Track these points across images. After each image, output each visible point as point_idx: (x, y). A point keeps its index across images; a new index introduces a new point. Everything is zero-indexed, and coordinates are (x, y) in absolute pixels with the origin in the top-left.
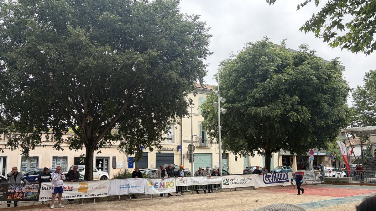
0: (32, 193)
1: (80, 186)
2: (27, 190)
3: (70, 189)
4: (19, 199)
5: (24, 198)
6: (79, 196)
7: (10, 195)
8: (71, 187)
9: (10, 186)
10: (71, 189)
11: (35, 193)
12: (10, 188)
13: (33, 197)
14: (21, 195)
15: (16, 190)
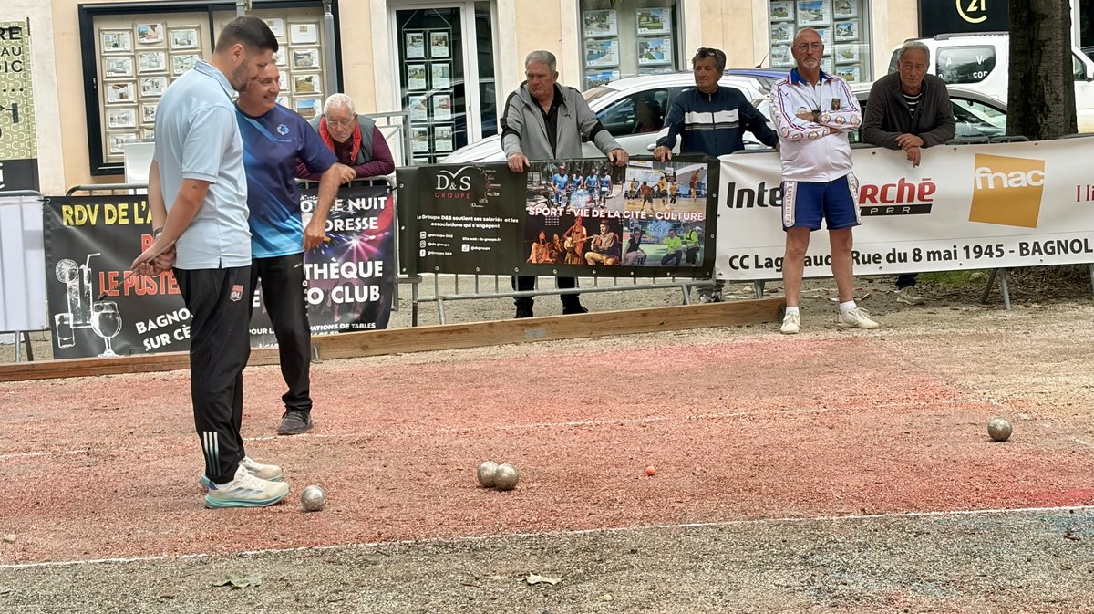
0: (669, 226)
1: (985, 180)
2: (639, 203)
3: (911, 198)
4: (598, 262)
5: (628, 257)
6: (978, 251)
7: (542, 236)
8: (922, 187)
9: (536, 176)
10: (917, 202)
11: (686, 224)
12: (537, 193)
13: (678, 254)
14: (605, 239)
15: (571, 208)
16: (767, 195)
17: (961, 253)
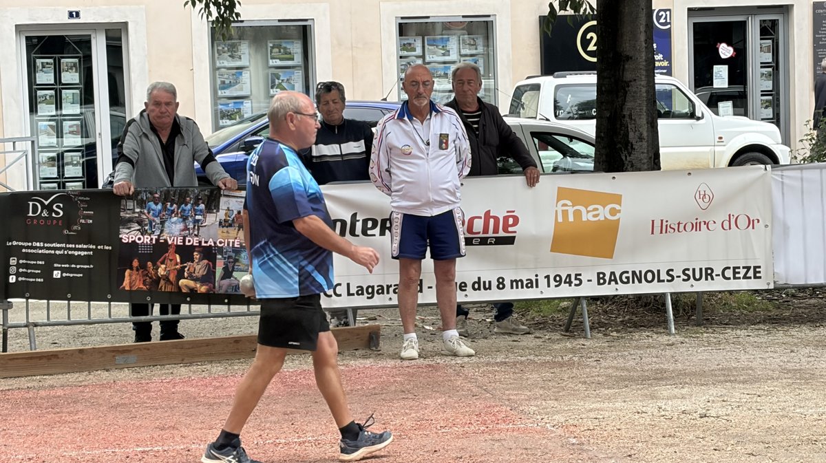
1: (565, 213)
3: (496, 230)
4: (192, 290)
5: (222, 285)
6: (559, 280)
7: (135, 263)
8: (506, 219)
9: (130, 204)
10: (501, 234)
12: (131, 220)
14: (198, 267)
15: (165, 236)
16: (359, 225)
17: (543, 282)
